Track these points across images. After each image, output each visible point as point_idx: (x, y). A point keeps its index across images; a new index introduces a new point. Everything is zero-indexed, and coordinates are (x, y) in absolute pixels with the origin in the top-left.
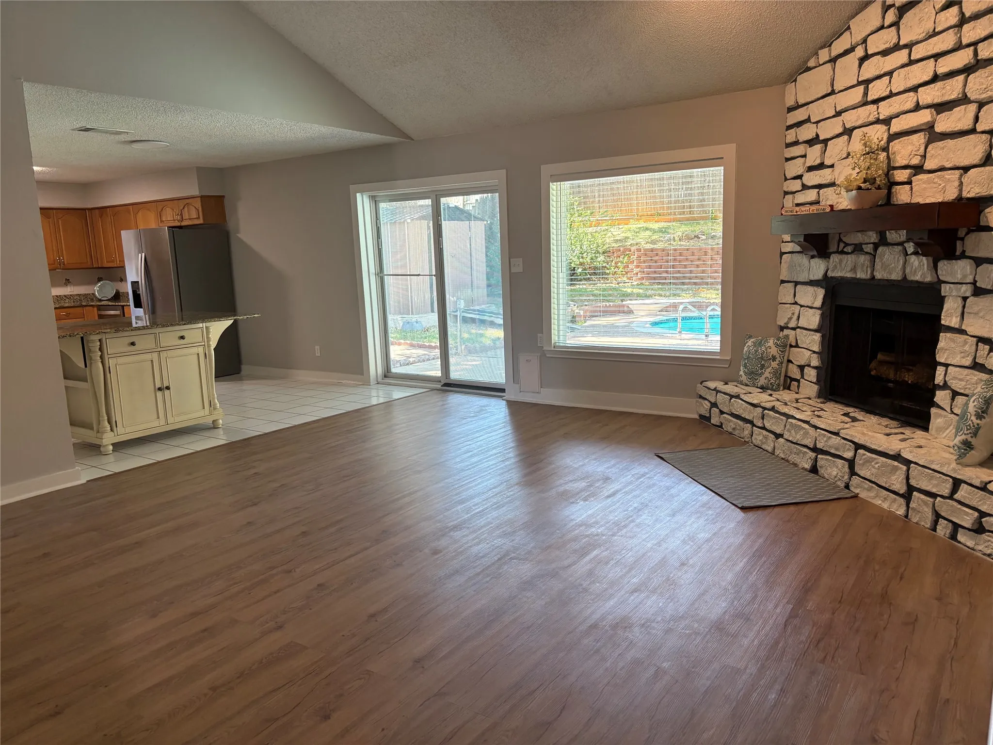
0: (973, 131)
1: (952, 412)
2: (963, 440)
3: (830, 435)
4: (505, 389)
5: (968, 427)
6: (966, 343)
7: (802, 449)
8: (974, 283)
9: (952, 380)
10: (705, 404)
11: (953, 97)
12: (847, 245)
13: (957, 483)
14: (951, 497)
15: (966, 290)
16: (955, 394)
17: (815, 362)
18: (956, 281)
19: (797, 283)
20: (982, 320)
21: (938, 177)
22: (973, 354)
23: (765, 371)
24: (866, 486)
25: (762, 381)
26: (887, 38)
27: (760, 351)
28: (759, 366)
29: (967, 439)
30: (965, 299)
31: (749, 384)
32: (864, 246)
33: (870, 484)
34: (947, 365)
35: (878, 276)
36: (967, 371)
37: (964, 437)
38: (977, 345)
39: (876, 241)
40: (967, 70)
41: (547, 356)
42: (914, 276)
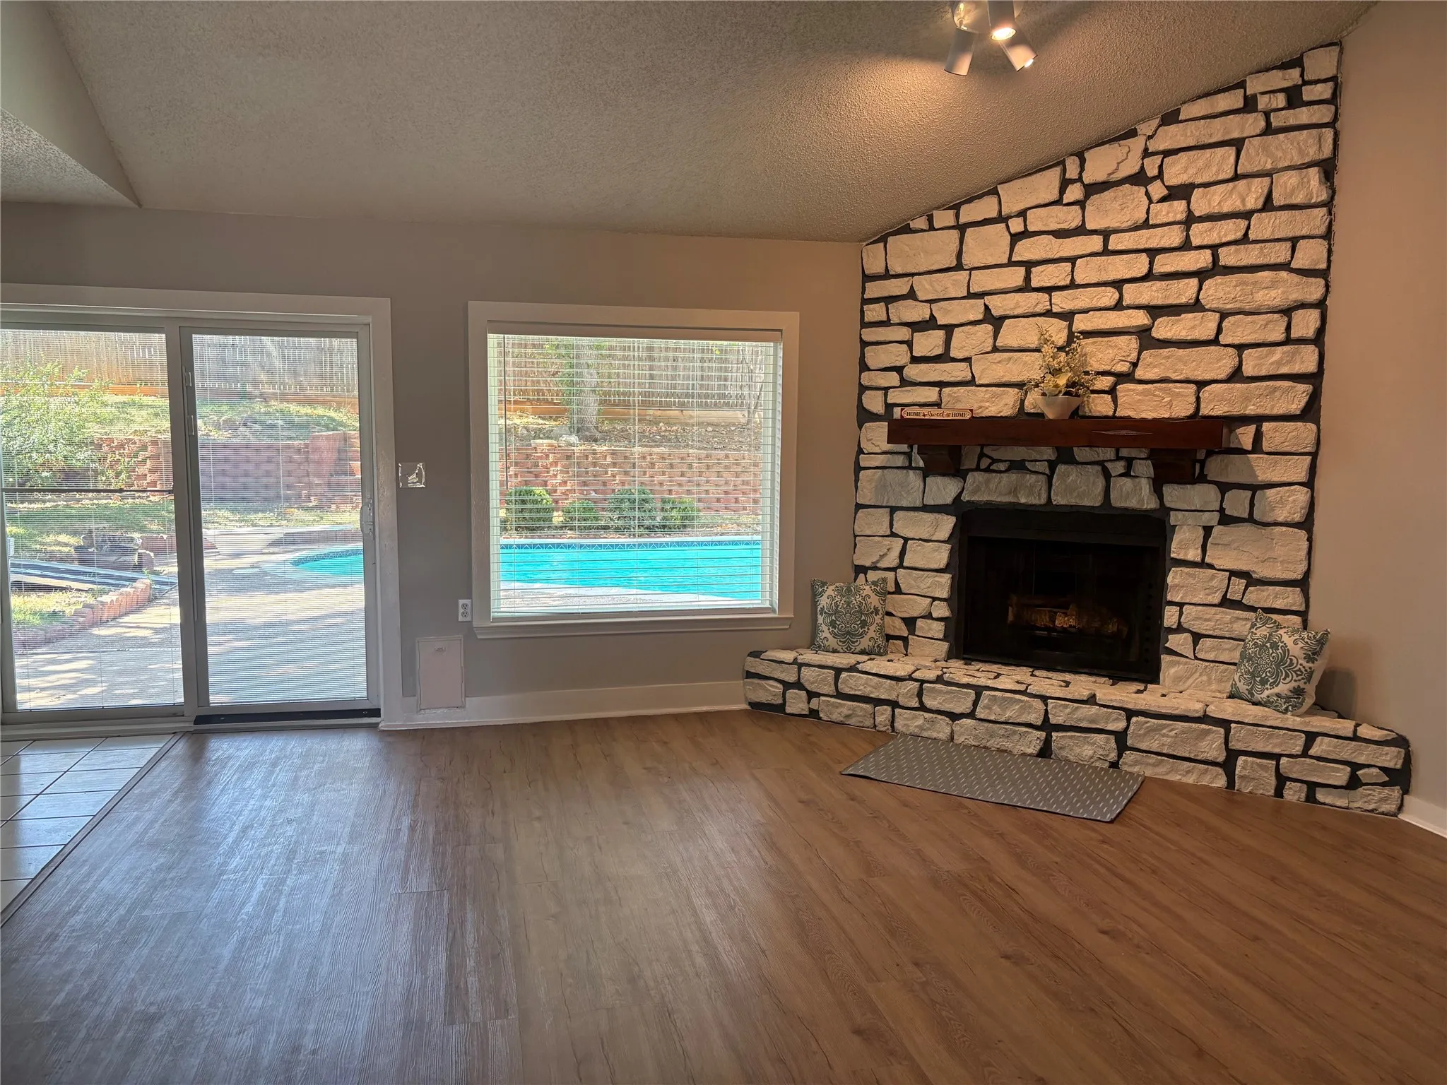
0: (1215, 342)
1: (1196, 658)
2: (1294, 688)
3: (1076, 705)
4: (379, 710)
5: (1299, 673)
6: (1213, 577)
7: (1017, 729)
8: (1222, 510)
9: (1193, 620)
10: (771, 686)
11: (1183, 300)
12: (994, 461)
13: (1311, 737)
14: (1305, 754)
15: (1213, 519)
16: (1197, 637)
17: (942, 610)
18: (1193, 509)
19: (893, 510)
20: (1236, 551)
21: (1160, 389)
22: (1225, 590)
23: (868, 629)
24: (1151, 761)
25: (865, 643)
26: (1068, 218)
27: (854, 602)
28: (858, 623)
29: (1299, 686)
30: (1208, 530)
31: (839, 649)
32: (1027, 464)
33: (1160, 757)
34: (1181, 605)
35: (1058, 500)
36: (1214, 610)
37: (1294, 684)
38: (1229, 579)
39: (1053, 458)
40: (1201, 275)
41: (479, 637)
42: (1126, 501)
